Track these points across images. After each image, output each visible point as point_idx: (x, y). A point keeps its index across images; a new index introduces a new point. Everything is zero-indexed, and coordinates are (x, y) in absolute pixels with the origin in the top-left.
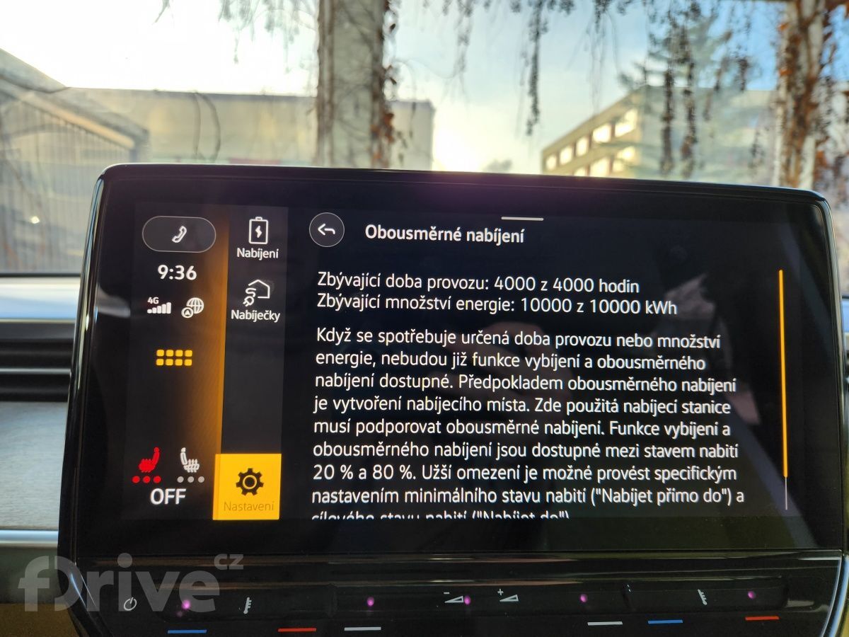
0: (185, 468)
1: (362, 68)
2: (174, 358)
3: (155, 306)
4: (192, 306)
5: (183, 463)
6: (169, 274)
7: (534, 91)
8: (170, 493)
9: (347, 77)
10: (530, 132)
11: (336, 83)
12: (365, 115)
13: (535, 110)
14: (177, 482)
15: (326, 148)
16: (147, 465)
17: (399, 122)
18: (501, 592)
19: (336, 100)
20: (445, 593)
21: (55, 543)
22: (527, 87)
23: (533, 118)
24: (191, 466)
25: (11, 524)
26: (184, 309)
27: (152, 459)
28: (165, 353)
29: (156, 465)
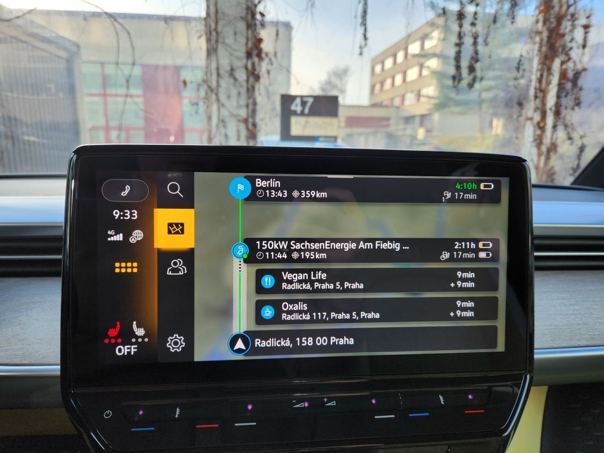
0: (136, 333)
1: (239, 4)
2: (126, 267)
3: (113, 236)
4: (136, 235)
6: (120, 216)
7: (364, 24)
8: (128, 348)
9: (228, 11)
10: (361, 54)
11: (220, 15)
13: (366, 38)
14: (131, 342)
15: (214, 64)
16: (112, 332)
17: (267, 45)
18: (325, 400)
19: (219, 29)
20: (293, 401)
21: (59, 373)
22: (360, 20)
23: (363, 43)
24: (140, 332)
25: (25, 362)
26: (131, 238)
27: (115, 328)
28: (120, 265)
29: (118, 332)
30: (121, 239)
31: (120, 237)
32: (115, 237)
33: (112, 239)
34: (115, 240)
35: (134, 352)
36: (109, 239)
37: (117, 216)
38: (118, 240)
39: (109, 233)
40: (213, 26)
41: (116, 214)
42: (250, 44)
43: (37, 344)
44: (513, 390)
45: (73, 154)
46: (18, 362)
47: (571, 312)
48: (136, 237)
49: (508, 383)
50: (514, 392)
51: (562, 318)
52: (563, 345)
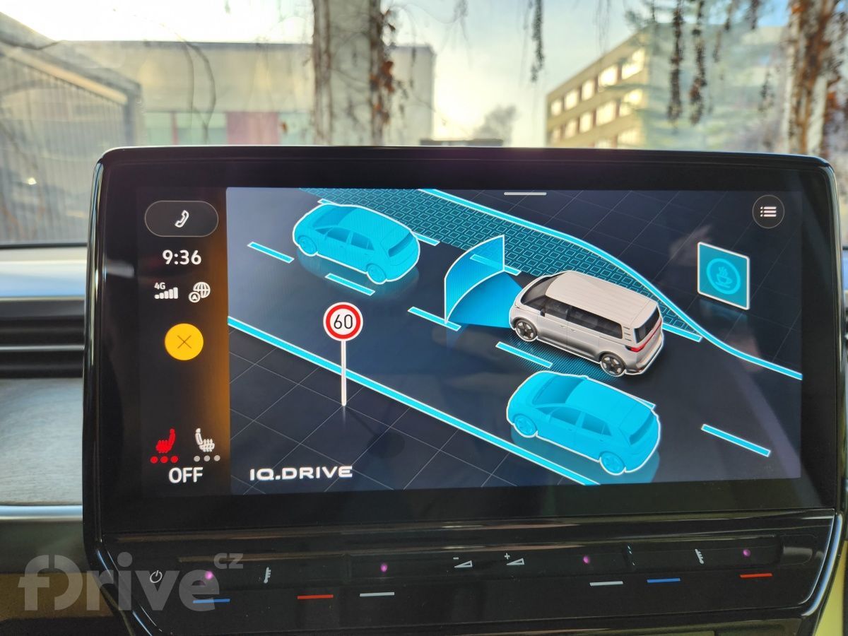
0: (201, 447)
1: (359, 14)
3: (163, 291)
4: (198, 290)
5: (199, 443)
6: (174, 259)
7: (538, 35)
8: (188, 472)
9: (344, 25)
10: (534, 78)
11: (333, 31)
12: (365, 65)
13: (540, 56)
14: (194, 461)
15: (325, 100)
16: (163, 446)
17: (399, 72)
18: (507, 556)
19: (332, 49)
20: (454, 558)
21: (80, 517)
22: (531, 31)
23: (537, 64)
24: (207, 445)
26: (191, 294)
27: (168, 440)
29: (173, 446)
30: (176, 297)
31: (173, 294)
32: (166, 292)
33: (161, 296)
34: (167, 297)
35: (198, 478)
36: (157, 297)
37: (169, 260)
38: (171, 297)
39: (157, 286)
41: (168, 256)
42: (375, 70)
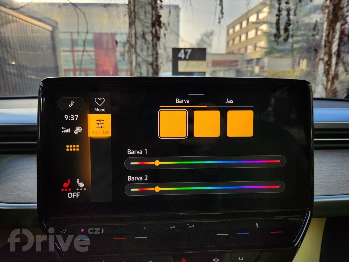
0: (79, 185)
2: (73, 148)
3: (65, 130)
4: (77, 129)
5: (78, 184)
6: (69, 118)
7: (221, 4)
8: (75, 194)
10: (219, 22)
11: (136, 2)
12: (150, 17)
13: (222, 13)
14: (76, 190)
15: (133, 32)
16: (66, 185)
17: (164, 19)
18: (188, 224)
19: (136, 10)
20: (169, 225)
21: (36, 208)
23: (221, 16)
24: (81, 185)
25: (20, 202)
26: (75, 131)
27: (67, 183)
28: (69, 146)
29: (69, 185)
30: (70, 132)
31: (68, 131)
32: (66, 130)
33: (64, 132)
34: (66, 132)
35: (78, 196)
36: (63, 132)
37: (67, 118)
38: (68, 132)
39: (63, 128)
40: (132, 8)
41: (66, 117)
42: (154, 19)
43: (27, 191)
44: (300, 220)
45: (42, 83)
46: (16, 202)
47: (339, 174)
48: (78, 130)
49: (297, 216)
50: (301, 221)
51: (334, 178)
52: (334, 193)
